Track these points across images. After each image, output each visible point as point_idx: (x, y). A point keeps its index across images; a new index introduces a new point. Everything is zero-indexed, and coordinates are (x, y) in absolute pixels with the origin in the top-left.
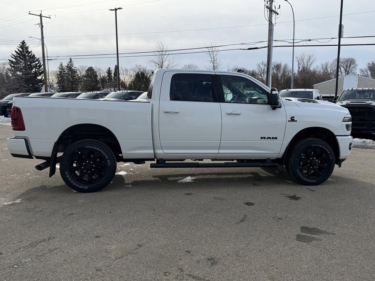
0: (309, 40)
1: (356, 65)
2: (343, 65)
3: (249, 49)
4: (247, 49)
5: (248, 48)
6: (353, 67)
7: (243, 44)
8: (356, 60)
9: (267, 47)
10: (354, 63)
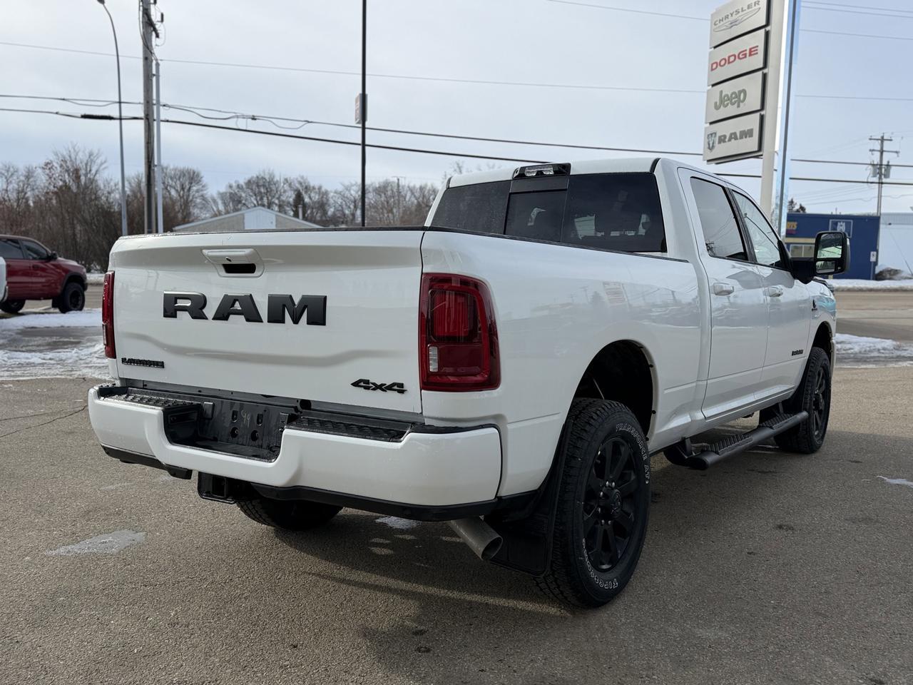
0: (254, 118)
1: (203, 187)
2: (174, 184)
3: (85, 117)
4: (80, 115)
5: (83, 113)
6: (197, 191)
7: (64, 99)
8: (202, 174)
9: (141, 119)
10: (198, 182)
